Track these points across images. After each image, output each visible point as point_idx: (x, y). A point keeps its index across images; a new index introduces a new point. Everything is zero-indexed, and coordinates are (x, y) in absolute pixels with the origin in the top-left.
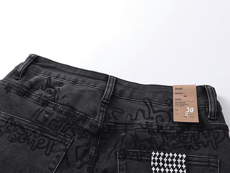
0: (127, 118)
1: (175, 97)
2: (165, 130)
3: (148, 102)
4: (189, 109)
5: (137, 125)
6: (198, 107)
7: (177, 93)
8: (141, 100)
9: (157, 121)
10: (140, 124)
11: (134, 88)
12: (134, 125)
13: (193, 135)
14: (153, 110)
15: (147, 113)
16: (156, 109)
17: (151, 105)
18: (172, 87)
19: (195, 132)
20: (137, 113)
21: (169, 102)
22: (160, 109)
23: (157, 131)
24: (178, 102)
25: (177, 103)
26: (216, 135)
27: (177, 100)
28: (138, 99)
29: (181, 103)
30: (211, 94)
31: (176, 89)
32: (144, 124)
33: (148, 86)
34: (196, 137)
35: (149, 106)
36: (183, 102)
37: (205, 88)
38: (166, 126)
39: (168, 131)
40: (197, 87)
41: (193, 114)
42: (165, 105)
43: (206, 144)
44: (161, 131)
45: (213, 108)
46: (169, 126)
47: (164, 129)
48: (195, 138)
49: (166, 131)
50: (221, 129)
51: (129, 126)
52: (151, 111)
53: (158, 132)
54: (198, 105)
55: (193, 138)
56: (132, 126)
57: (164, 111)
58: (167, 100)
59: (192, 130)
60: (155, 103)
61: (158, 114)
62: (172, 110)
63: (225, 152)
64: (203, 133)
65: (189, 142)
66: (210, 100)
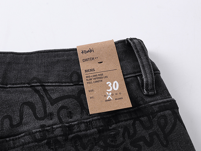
0: (3, 124)
1: (84, 66)
2: (77, 132)
3: (38, 86)
4: (111, 84)
5: (24, 136)
6: (125, 79)
7: (86, 60)
8: (24, 84)
9: (60, 119)
10: (30, 133)
11: (9, 63)
12: (20, 136)
13: (126, 129)
14: (50, 99)
15: (39, 106)
16: (54, 96)
17: (45, 91)
18: (75, 50)
19: (128, 122)
20: (20, 111)
21: (75, 78)
22: (62, 94)
23: (64, 138)
24: (91, 75)
25: (89, 78)
26: (162, 121)
27: (88, 73)
28: (19, 84)
29: (95, 76)
30: (141, 53)
31: (82, 52)
32: (37, 132)
33: (34, 55)
34: (132, 131)
35: (42, 93)
36: (99, 73)
37: (130, 43)
38: (78, 124)
39: (83, 133)
40: (116, 43)
41: (120, 93)
42: (69, 86)
43: (148, 140)
44: (71, 136)
45: (148, 76)
46: (84, 123)
47: (75, 130)
48: (129, 133)
49: (79, 133)
50: (168, 110)
51: (10, 140)
52: (47, 101)
53: (66, 140)
54: (124, 75)
55: (126, 134)
56: (16, 139)
57: (68, 97)
58: (71, 76)
59: (122, 121)
60: (51, 86)
61: (60, 104)
62: (83, 91)
63: (182, 147)
64: (141, 122)
65: (121, 144)
66: (142, 63)
